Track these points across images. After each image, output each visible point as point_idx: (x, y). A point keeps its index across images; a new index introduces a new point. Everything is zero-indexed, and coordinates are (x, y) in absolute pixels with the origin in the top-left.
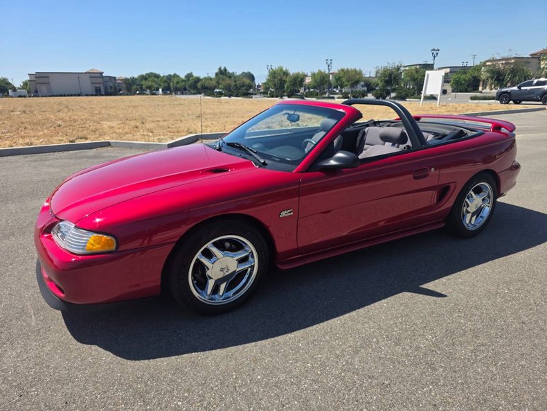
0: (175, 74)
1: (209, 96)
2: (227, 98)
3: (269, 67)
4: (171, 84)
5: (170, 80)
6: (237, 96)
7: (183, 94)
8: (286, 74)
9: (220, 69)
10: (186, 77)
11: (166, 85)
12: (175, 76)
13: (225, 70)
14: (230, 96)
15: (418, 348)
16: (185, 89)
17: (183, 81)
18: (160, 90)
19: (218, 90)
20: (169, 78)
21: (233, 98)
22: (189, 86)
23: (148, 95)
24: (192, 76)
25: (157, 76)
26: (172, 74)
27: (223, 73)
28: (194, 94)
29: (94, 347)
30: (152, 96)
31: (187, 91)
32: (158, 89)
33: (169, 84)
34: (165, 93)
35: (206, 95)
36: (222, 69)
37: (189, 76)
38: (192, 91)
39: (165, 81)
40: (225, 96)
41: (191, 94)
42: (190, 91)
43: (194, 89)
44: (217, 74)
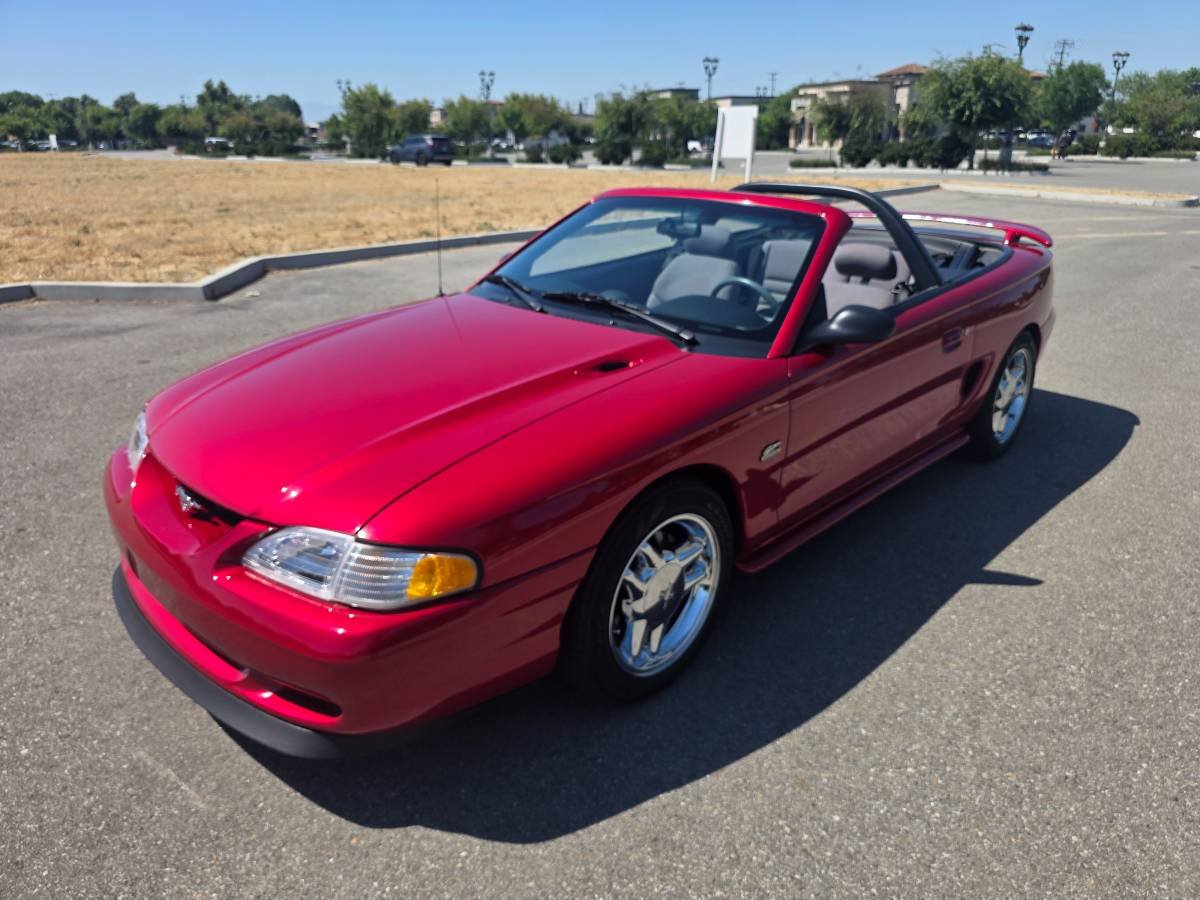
0: (85, 98)
1: (193, 153)
2: (243, 159)
3: (344, 86)
4: (78, 123)
5: (72, 111)
6: (270, 153)
7: (115, 148)
8: (386, 102)
9: (208, 86)
10: (117, 104)
11: (63, 125)
12: (86, 101)
13: (223, 88)
14: (250, 154)
15: (1071, 695)
16: (119, 136)
17: (111, 115)
18: (53, 138)
19: (214, 140)
20: (70, 105)
21: (259, 159)
22: (131, 129)
23: (15, 150)
24: (135, 103)
25: (36, 102)
26: (78, 95)
27: (216, 96)
28: (147, 148)
29: (417, 832)
30: (29, 154)
31: (128, 142)
32: (44, 136)
33: (71, 122)
34: (63, 146)
35: (182, 149)
36: (216, 85)
37: (126, 103)
38: (141, 141)
39: (58, 116)
40: (238, 153)
41: (140, 148)
42: (134, 142)
43: (145, 136)
44: (201, 99)
